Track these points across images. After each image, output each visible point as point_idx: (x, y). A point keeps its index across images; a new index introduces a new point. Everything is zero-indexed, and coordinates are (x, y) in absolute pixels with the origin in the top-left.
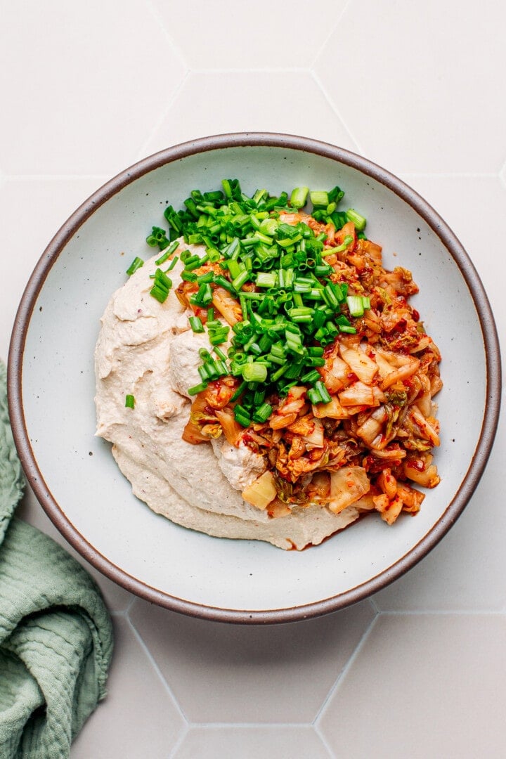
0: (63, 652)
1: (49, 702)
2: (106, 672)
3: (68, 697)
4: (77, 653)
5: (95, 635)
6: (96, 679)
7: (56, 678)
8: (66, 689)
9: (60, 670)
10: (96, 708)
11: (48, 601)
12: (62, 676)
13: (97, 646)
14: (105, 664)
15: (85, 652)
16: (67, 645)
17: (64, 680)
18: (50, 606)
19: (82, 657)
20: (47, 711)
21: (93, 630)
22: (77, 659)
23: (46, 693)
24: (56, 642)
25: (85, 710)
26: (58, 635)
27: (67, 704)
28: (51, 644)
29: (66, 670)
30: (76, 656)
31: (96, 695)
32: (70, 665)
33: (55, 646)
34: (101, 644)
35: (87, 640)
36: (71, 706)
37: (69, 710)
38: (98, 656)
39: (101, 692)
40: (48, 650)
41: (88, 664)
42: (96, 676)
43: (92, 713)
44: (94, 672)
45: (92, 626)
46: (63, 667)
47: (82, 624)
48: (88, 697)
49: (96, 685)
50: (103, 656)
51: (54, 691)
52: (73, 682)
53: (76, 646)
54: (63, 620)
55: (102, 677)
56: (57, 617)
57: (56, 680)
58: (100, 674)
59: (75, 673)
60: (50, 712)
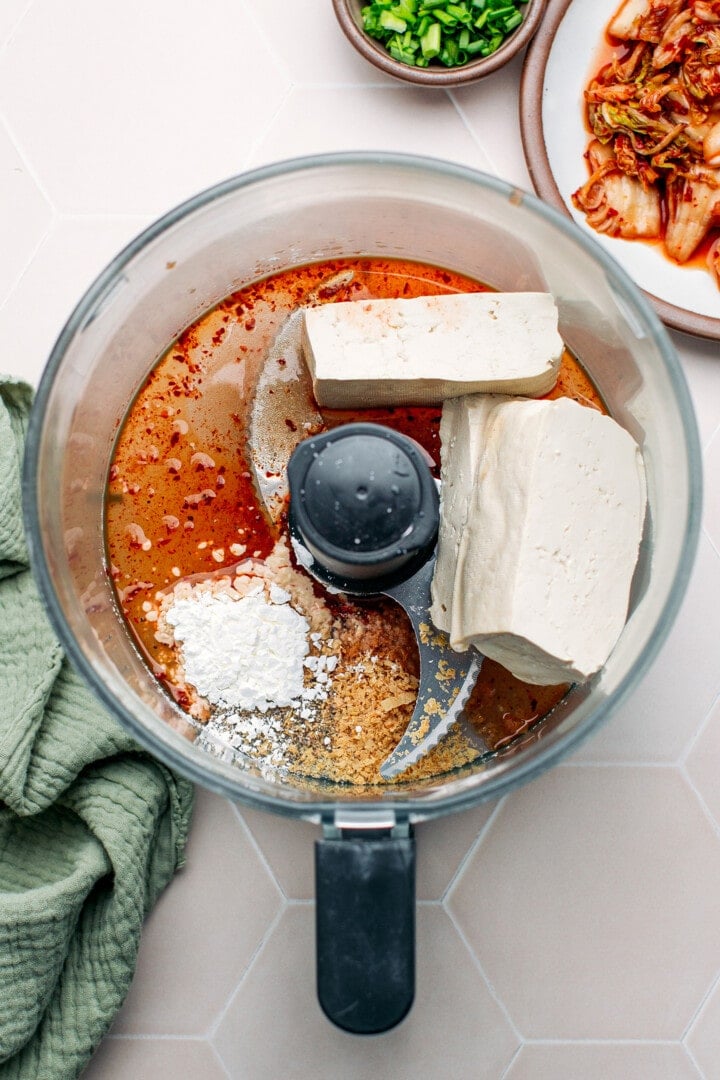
0: (135, 810)
1: (118, 871)
2: (186, 835)
3: (139, 866)
4: (150, 810)
5: (173, 789)
6: (173, 844)
7: (127, 841)
8: (138, 855)
9: (131, 831)
10: (172, 880)
11: (116, 746)
12: (134, 839)
13: (176, 803)
14: (184, 825)
15: (160, 809)
16: (139, 801)
17: (136, 844)
18: (118, 753)
19: (157, 815)
20: (115, 882)
21: (170, 782)
22: (150, 819)
23: (114, 859)
24: (126, 797)
25: (160, 883)
26: (127, 788)
27: (140, 873)
28: (120, 798)
29: (137, 830)
30: (149, 814)
31: (173, 863)
32: (143, 825)
33: (124, 802)
34: (180, 801)
35: (162, 796)
36: (144, 876)
37: (141, 881)
38: (175, 815)
39: (180, 859)
40: (116, 807)
41: (163, 825)
42: (174, 840)
43: (168, 886)
44: (171, 835)
45: (169, 778)
46: (134, 828)
47: (156, 775)
48: (162, 866)
49: (173, 850)
50: (182, 815)
51: (124, 857)
52: (146, 847)
53: (151, 802)
54: (134, 770)
55: (181, 841)
56: (126, 767)
57: (127, 844)
58: (177, 838)
59: (149, 835)
60: (119, 883)
